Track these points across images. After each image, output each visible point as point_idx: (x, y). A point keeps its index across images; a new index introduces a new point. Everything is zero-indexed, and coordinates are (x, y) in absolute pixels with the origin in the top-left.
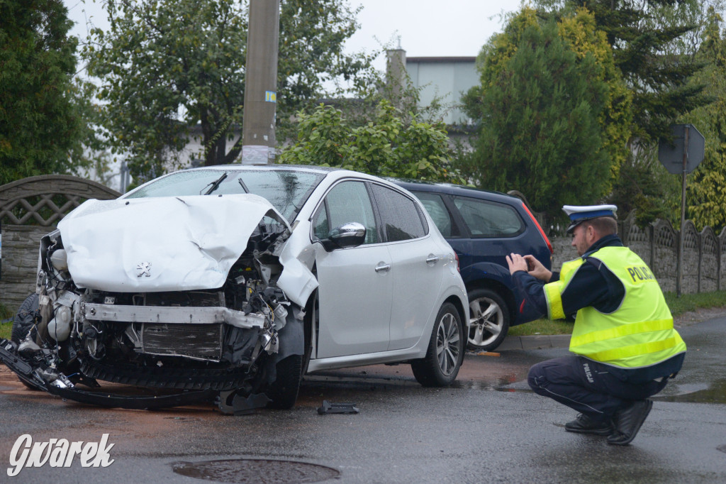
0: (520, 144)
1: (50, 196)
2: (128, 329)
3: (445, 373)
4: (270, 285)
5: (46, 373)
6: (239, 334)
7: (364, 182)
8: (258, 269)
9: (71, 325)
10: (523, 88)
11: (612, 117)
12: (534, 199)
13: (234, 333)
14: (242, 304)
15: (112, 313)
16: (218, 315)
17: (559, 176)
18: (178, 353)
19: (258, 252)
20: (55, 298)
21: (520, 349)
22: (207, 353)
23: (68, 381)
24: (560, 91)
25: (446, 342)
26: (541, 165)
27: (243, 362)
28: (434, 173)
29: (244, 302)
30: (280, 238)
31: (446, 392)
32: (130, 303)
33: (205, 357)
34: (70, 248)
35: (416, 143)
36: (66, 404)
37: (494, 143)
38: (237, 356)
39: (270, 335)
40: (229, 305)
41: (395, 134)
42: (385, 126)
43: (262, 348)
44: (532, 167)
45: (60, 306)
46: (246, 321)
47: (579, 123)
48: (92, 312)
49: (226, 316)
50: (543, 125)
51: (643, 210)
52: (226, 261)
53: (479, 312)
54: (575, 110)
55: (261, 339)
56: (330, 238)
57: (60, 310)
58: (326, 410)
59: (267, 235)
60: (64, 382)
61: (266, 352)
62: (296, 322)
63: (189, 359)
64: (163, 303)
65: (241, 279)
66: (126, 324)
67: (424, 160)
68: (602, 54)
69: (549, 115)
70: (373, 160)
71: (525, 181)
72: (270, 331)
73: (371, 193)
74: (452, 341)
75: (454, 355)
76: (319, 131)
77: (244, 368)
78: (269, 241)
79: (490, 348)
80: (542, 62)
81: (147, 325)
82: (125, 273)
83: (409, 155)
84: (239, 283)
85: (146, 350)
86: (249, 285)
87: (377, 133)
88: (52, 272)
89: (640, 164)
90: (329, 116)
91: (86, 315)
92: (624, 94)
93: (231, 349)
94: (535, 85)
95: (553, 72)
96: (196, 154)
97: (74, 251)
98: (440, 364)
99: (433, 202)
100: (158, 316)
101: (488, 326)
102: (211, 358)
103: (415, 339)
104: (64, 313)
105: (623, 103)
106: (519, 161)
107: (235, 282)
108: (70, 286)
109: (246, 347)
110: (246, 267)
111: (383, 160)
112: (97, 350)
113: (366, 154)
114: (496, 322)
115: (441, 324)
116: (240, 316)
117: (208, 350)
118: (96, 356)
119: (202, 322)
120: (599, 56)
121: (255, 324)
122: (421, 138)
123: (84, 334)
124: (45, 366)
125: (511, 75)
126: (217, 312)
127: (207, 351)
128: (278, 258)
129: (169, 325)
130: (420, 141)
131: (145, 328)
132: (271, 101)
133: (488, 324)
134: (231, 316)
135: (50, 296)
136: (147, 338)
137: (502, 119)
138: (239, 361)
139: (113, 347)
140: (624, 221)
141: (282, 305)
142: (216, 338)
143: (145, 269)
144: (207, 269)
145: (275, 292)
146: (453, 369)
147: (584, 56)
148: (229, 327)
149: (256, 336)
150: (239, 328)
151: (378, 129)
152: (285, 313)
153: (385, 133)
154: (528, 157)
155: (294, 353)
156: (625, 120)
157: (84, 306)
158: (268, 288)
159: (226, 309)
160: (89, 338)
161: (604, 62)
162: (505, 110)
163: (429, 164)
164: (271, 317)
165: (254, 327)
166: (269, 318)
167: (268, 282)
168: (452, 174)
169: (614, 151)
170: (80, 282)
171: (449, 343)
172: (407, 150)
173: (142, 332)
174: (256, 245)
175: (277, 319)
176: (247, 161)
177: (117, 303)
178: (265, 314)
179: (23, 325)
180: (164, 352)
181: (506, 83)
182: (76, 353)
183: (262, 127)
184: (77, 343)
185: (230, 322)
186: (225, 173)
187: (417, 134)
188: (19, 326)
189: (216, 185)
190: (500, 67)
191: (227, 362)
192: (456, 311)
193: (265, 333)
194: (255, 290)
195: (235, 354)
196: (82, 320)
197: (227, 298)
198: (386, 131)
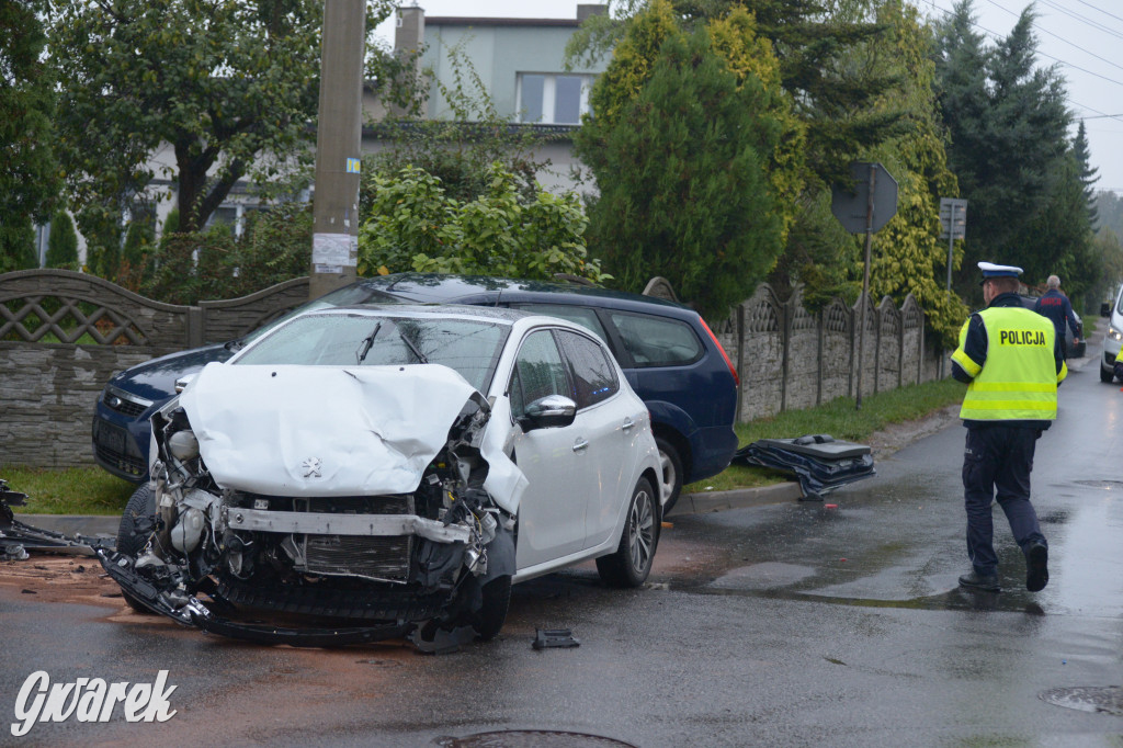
0: (661, 209)
1: (38, 299)
2: (287, 540)
3: (638, 570)
4: (471, 486)
5: (173, 596)
6: (434, 550)
7: (551, 329)
8: (455, 466)
9: (203, 533)
10: (664, 128)
11: (778, 161)
12: (680, 286)
13: (427, 548)
14: (437, 511)
15: (265, 521)
16: (406, 526)
17: (715, 252)
18: (353, 571)
19: (453, 443)
20: (180, 497)
21: (692, 513)
22: (392, 572)
23: (201, 606)
24: (716, 133)
25: (638, 529)
26: (691, 240)
27: (443, 586)
28: (569, 267)
29: (440, 510)
30: (476, 421)
31: (648, 599)
32: (289, 508)
33: (389, 578)
34: (202, 434)
35: (542, 224)
37: (625, 206)
38: (432, 578)
39: (476, 552)
40: (417, 514)
41: (514, 212)
42: (501, 200)
43: (465, 569)
44: (678, 241)
45: (189, 508)
46: (445, 534)
47: (744, 178)
48: (239, 519)
49: (417, 527)
50: (694, 182)
51: (813, 289)
52: (419, 458)
54: (737, 159)
55: (466, 557)
56: (528, 415)
57: (189, 514)
58: (545, 644)
60: (195, 606)
61: (471, 573)
62: (504, 533)
63: (367, 579)
64: (333, 509)
65: (435, 478)
66: (282, 536)
67: (556, 249)
68: (766, 73)
69: (700, 167)
70: (485, 250)
71: (668, 259)
72: (477, 546)
73: (559, 344)
74: (645, 527)
75: (647, 543)
76: (409, 206)
77: (443, 594)
78: (463, 428)
80: (691, 90)
81: (311, 536)
82: (286, 471)
83: (532, 240)
84: (431, 483)
85: (310, 568)
86: (446, 487)
87: (492, 212)
88: (172, 461)
90: (424, 187)
91: (230, 523)
92: (795, 128)
93: (423, 568)
94: (682, 125)
95: (704, 104)
97: (208, 439)
98: (633, 559)
99: (584, 319)
100: (328, 525)
102: (396, 578)
103: (609, 530)
104: (195, 519)
105: (793, 142)
106: (660, 232)
107: (427, 482)
108: (207, 483)
109: (444, 569)
112: (243, 567)
113: (477, 241)
115: (635, 507)
116: (437, 527)
117: (392, 568)
118: (240, 575)
119: (386, 534)
120: (763, 76)
121: (457, 538)
122: (550, 218)
123: (227, 547)
124: (174, 588)
125: (648, 109)
126: (406, 521)
127: (390, 570)
128: (478, 450)
129: (341, 536)
130: (548, 222)
131: (309, 541)
132: (354, 171)
134: (425, 527)
135: (173, 494)
136: (311, 554)
137: (637, 171)
138: (436, 584)
139: (262, 563)
140: (788, 303)
141: (490, 512)
142: (402, 553)
143: (313, 468)
144: (394, 468)
145: (479, 495)
146: (646, 563)
147: (742, 75)
148: (419, 541)
149: (458, 552)
150: (434, 542)
151: (493, 206)
152: (494, 524)
153: (503, 213)
154: (672, 227)
155: (504, 573)
156: (795, 164)
157: (227, 512)
158: (469, 489)
159: (417, 518)
160: (233, 552)
161: (769, 84)
163: (562, 255)
164: (477, 529)
165: (456, 541)
166: (474, 530)
167: (466, 481)
168: (589, 266)
169: (779, 208)
170: (221, 481)
171: (642, 529)
172: (530, 233)
173: (304, 545)
175: (485, 531)
176: (321, 255)
177: (270, 508)
178: (470, 525)
179: (138, 532)
180: (334, 570)
181: (641, 120)
182: (210, 570)
183: (341, 209)
184: (213, 557)
185: (423, 534)
186: (377, 321)
187: (545, 212)
188: (133, 534)
189: (370, 341)
190: (623, 89)
191: (419, 584)
192: (650, 486)
193: (470, 549)
194: (455, 494)
195: (431, 575)
196: (224, 527)
197: (416, 503)
198: (504, 207)
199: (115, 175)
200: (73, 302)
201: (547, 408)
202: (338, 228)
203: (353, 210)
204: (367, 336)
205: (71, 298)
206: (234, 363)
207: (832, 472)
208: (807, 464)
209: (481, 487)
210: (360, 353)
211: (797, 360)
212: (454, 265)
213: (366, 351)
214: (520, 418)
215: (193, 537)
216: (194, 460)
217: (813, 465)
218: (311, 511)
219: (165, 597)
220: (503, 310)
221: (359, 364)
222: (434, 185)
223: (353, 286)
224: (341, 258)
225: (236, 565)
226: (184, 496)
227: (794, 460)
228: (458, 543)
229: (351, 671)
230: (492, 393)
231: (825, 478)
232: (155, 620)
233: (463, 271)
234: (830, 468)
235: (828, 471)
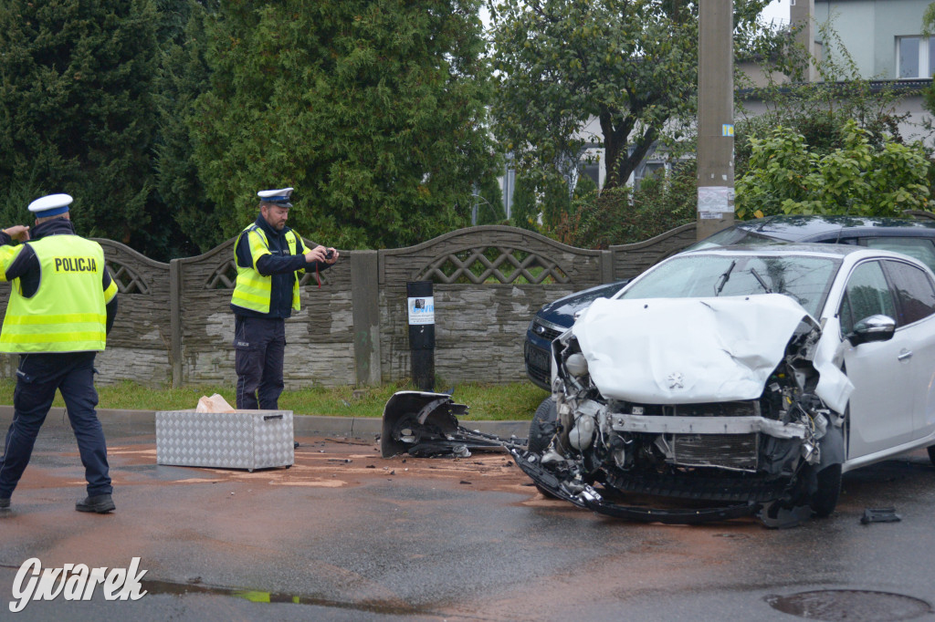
1: (481, 250)
2: (659, 439)
4: (807, 393)
5: (572, 484)
6: (777, 445)
7: (878, 261)
8: (793, 376)
9: (594, 435)
13: (771, 443)
14: (779, 413)
15: (641, 424)
16: (753, 425)
18: (712, 463)
19: (791, 357)
20: (575, 406)
22: (742, 464)
23: (594, 492)
27: (784, 473)
28: (914, 204)
29: (781, 412)
30: (809, 338)
32: (659, 413)
33: (742, 467)
34: (590, 356)
35: (890, 169)
36: (601, 519)
38: (776, 467)
39: (811, 445)
40: (764, 414)
41: (865, 161)
42: (855, 152)
43: (802, 459)
45: (582, 415)
46: (785, 431)
48: (620, 422)
49: (762, 426)
52: (762, 370)
55: (802, 449)
56: (856, 332)
57: (582, 419)
58: (871, 519)
60: (589, 492)
61: (807, 463)
62: (835, 429)
63: (724, 469)
65: (775, 386)
66: (656, 435)
67: (903, 189)
70: (842, 194)
72: (811, 441)
76: (778, 160)
77: (785, 480)
78: (799, 344)
81: (678, 435)
82: (656, 385)
83: (883, 183)
84: (775, 391)
85: (678, 460)
86: (785, 393)
87: (847, 163)
88: (569, 378)
90: (790, 143)
91: (613, 426)
93: (768, 459)
97: (595, 360)
100: (691, 426)
102: (748, 468)
104: (587, 423)
107: (772, 391)
108: (594, 394)
109: (786, 458)
110: (780, 374)
112: (626, 461)
113: (836, 186)
116: (778, 426)
118: (624, 467)
119: (737, 432)
121: (795, 435)
122: (896, 163)
123: (612, 445)
124: (572, 478)
126: (753, 421)
127: (742, 461)
128: (811, 362)
129: (702, 435)
130: (895, 167)
131: (676, 439)
132: (729, 135)
134: (769, 426)
135: (570, 404)
136: (679, 449)
138: (778, 472)
139: (641, 457)
141: (821, 413)
142: (751, 447)
143: (677, 380)
144: (742, 379)
145: (812, 399)
148: (765, 437)
149: (796, 446)
150: (776, 438)
151: (847, 157)
152: (825, 422)
153: (856, 163)
155: (835, 463)
157: (611, 417)
158: (804, 395)
159: (762, 419)
160: (617, 449)
163: (908, 195)
164: (811, 427)
166: (809, 427)
167: (802, 388)
170: (608, 393)
172: (881, 178)
173: (673, 443)
174: (788, 350)
175: (818, 428)
176: (705, 205)
177: (645, 413)
178: (806, 424)
179: (543, 435)
180: (698, 462)
182: (600, 463)
183: (720, 166)
184: (602, 453)
185: (768, 432)
186: (732, 260)
187: (892, 159)
188: (539, 436)
189: (727, 276)
191: (765, 472)
193: (806, 443)
194: (792, 399)
195: (775, 465)
196: (609, 430)
197: (761, 407)
198: (856, 158)
200: (509, 250)
201: (872, 326)
202: (718, 182)
203: (730, 167)
204: (723, 273)
205: (507, 248)
206: (619, 298)
209: (813, 393)
210: (718, 286)
212: (816, 208)
213: (723, 284)
214: (850, 335)
215: (586, 438)
216: (585, 377)
218: (678, 415)
219: (565, 486)
220: (836, 246)
221: (717, 295)
222: (798, 142)
223: (731, 228)
224: (721, 206)
225: (620, 459)
226: (578, 405)
228: (795, 439)
229: (707, 542)
230: (824, 315)
232: (559, 504)
233: (824, 211)
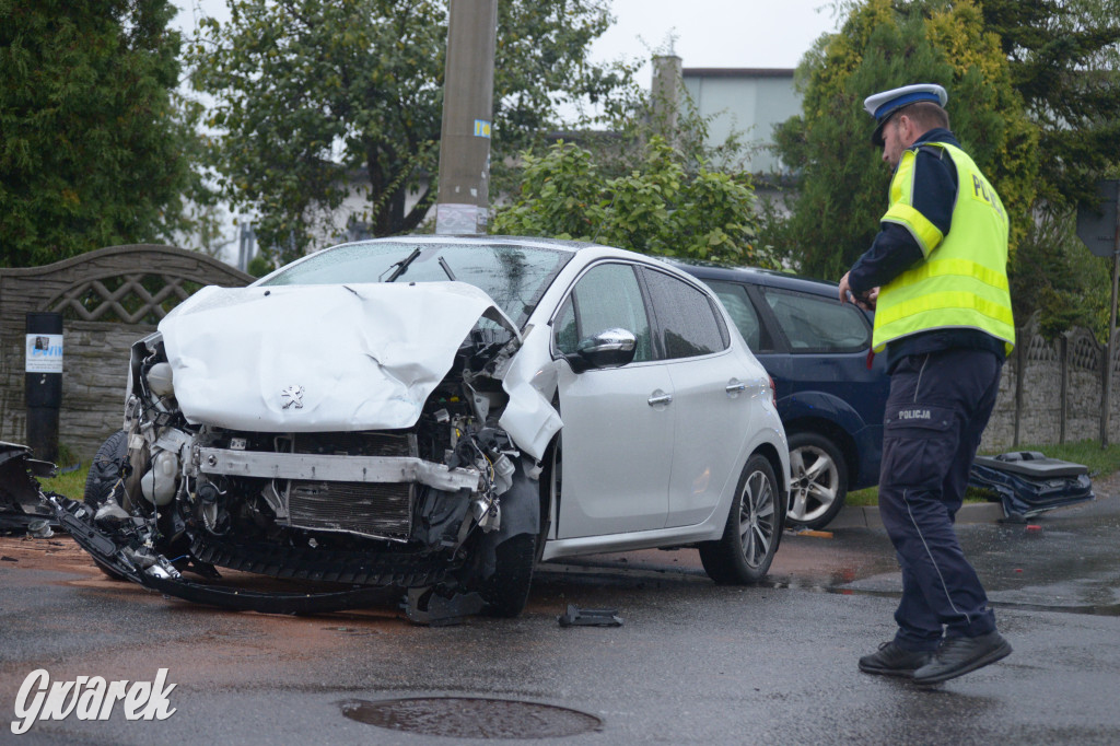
0: (864, 208)
1: (139, 276)
2: (267, 488)
3: (752, 564)
4: (488, 425)
5: (137, 554)
6: (439, 501)
7: (632, 265)
8: (470, 399)
9: (178, 481)
11: (1007, 167)
13: (431, 498)
14: (444, 454)
15: (241, 463)
16: (406, 470)
18: (343, 527)
19: (469, 373)
20: (153, 438)
21: (864, 526)
22: (388, 528)
23: (171, 568)
25: (753, 515)
27: (444, 543)
28: (733, 251)
29: (447, 451)
30: (503, 351)
31: (754, 594)
32: (270, 449)
33: (387, 535)
34: (177, 361)
35: (705, 204)
36: (169, 604)
37: (824, 205)
38: (435, 534)
39: (487, 502)
40: (422, 456)
41: (672, 189)
43: (474, 522)
45: (162, 450)
46: (451, 480)
48: (211, 461)
49: (419, 472)
51: (1051, 313)
52: (421, 386)
53: (800, 467)
55: (474, 508)
56: (581, 352)
57: (161, 457)
58: (573, 620)
59: (484, 346)
60: (165, 569)
61: (480, 528)
62: (527, 482)
63: (361, 536)
64: (321, 449)
65: (444, 414)
66: (262, 482)
67: (718, 230)
68: (992, 69)
70: (638, 230)
72: (488, 496)
73: (643, 283)
74: (763, 514)
75: (766, 535)
76: (556, 183)
77: (447, 552)
78: (487, 356)
79: (817, 525)
81: (296, 482)
82: (263, 401)
83: (695, 221)
84: (439, 420)
85: (294, 521)
86: (455, 423)
87: (646, 188)
88: (149, 398)
89: (1046, 240)
90: (572, 160)
91: (202, 466)
92: (1027, 132)
93: (424, 523)
96: (360, 214)
97: (183, 367)
98: (745, 550)
99: (732, 297)
100: (314, 469)
101: (814, 491)
102: (395, 535)
103: (708, 510)
104: (167, 462)
105: (1025, 146)
106: (862, 233)
107: (434, 418)
108: (177, 420)
109: (450, 521)
110: (451, 396)
111: (655, 230)
112: (217, 521)
113: (629, 220)
114: (827, 485)
115: (747, 487)
116: (442, 472)
118: (215, 530)
119: (382, 480)
120: (989, 72)
121: (464, 485)
122: (714, 196)
123: (198, 495)
124: (137, 543)
125: (852, 99)
126: (406, 464)
127: (389, 525)
128: (500, 382)
129: (330, 483)
130: (711, 201)
131: (292, 488)
132: (483, 135)
133: (814, 487)
134: (428, 472)
135: (146, 436)
136: (295, 504)
137: (838, 168)
138: (438, 542)
139: (242, 516)
140: (1022, 329)
141: (507, 455)
142: (402, 505)
143: (294, 397)
144: (391, 398)
145: (496, 435)
146: (763, 559)
147: (965, 71)
148: (423, 489)
149: (465, 503)
150: (438, 491)
151: (647, 181)
152: (511, 469)
153: (658, 188)
155: (524, 531)
156: (1027, 172)
157: (199, 452)
158: (485, 428)
159: (419, 461)
160: (205, 502)
161: (996, 82)
162: (841, 156)
163: (725, 237)
164: (489, 474)
165: (462, 489)
166: (486, 475)
167: (484, 420)
168: (760, 253)
170: (192, 414)
171: (758, 517)
172: (692, 215)
173: (287, 494)
174: (467, 362)
175: (499, 477)
176: (446, 228)
178: (482, 470)
179: (103, 479)
180: (323, 525)
181: (844, 112)
182: (185, 525)
184: (187, 509)
185: (426, 481)
187: (707, 189)
188: (97, 481)
189: (403, 266)
190: (834, 87)
191: (420, 542)
192: (770, 466)
193: (480, 498)
194: (465, 433)
195: (433, 531)
196: (195, 473)
197: (419, 443)
198: (662, 184)
199: (295, 185)
200: (178, 280)
201: (603, 342)
202: (464, 198)
203: (482, 178)
204: (398, 261)
205: (175, 277)
207: (1041, 493)
208: (1010, 482)
209: (496, 424)
211: (1034, 394)
213: (395, 277)
215: (165, 487)
217: (1017, 484)
218: (296, 452)
219: (129, 556)
222: (582, 159)
224: (467, 231)
226: (157, 438)
227: (996, 477)
228: (465, 492)
231: (1032, 500)
232: (122, 585)
234: (1038, 488)
235: (1035, 491)
